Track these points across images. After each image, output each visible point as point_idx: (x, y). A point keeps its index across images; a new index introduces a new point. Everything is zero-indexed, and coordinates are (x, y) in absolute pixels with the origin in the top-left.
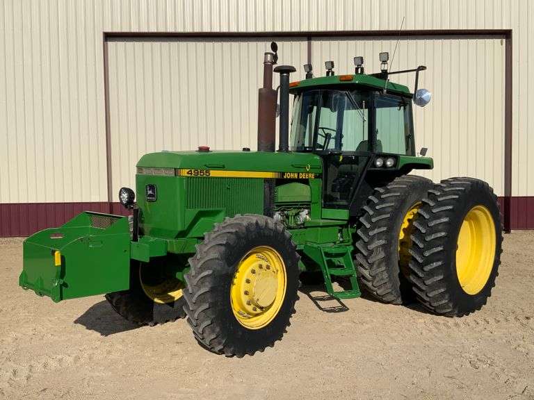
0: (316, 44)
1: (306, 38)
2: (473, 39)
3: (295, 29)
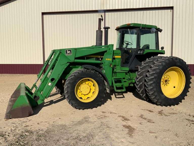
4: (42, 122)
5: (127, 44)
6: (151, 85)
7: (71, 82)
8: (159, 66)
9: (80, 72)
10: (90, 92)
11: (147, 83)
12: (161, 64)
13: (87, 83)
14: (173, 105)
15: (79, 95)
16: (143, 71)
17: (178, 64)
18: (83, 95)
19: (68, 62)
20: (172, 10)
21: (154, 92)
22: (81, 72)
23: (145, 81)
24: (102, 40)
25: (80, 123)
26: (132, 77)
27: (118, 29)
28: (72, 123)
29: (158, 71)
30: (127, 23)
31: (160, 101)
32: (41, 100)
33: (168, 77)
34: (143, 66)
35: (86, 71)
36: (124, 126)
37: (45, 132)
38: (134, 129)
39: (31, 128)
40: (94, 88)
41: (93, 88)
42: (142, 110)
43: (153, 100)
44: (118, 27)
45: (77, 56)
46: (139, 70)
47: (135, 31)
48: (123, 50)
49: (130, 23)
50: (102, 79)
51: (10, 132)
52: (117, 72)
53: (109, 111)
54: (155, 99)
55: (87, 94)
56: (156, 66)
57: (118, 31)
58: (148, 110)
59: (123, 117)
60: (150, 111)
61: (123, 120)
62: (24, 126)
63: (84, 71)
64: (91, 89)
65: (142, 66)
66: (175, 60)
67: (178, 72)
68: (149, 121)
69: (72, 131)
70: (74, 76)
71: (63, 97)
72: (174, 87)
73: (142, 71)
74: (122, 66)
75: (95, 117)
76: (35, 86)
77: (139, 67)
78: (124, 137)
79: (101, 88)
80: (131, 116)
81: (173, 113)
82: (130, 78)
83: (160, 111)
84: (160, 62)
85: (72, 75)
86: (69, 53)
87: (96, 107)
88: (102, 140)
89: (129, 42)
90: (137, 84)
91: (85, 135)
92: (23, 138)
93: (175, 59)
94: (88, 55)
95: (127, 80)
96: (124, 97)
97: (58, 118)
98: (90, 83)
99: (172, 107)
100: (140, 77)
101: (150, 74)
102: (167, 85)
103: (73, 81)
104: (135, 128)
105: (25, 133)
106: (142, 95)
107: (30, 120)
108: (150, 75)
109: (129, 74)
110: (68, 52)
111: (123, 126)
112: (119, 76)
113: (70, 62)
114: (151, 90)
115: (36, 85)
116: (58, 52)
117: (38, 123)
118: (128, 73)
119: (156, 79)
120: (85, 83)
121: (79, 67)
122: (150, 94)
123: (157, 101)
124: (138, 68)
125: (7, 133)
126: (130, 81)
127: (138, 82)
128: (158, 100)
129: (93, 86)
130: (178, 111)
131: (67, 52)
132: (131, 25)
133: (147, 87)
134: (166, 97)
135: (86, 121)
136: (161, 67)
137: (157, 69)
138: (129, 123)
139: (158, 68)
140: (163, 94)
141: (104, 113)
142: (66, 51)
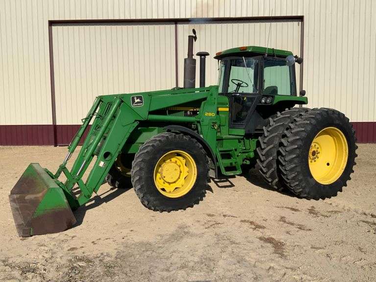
0: (180, 27)
1: (174, 23)
2: (280, 22)
3: (166, 17)
4: (100, 239)
5: (239, 85)
6: (291, 161)
7: (147, 158)
8: (304, 125)
9: (162, 140)
10: (179, 178)
11: (282, 158)
12: (308, 122)
13: (173, 159)
14: (328, 197)
15: (159, 184)
16: (273, 135)
17: (337, 122)
18: (167, 184)
19: (136, 121)
20: (300, 22)
21: (298, 175)
22: (165, 138)
23: (279, 153)
24: (194, 78)
25: (176, 237)
26: (248, 147)
27: (219, 57)
28: (159, 238)
29: (304, 135)
30: (241, 46)
31: (307, 190)
32: (85, 196)
33: (317, 146)
34: (273, 127)
35: (173, 136)
36: (261, 239)
37: (116, 258)
38: (282, 244)
39: (83, 253)
40: (187, 169)
41: (185, 170)
42: (278, 207)
43: (293, 190)
44: (221, 52)
45: (153, 108)
46: (266, 134)
47: (253, 60)
48: (233, 96)
49: (246, 45)
50: (203, 151)
51: (43, 262)
52: (224, 138)
53: (219, 212)
54: (298, 187)
55: (174, 182)
56: (299, 126)
57: (220, 61)
58: (289, 208)
59: (252, 223)
60: (293, 209)
61: (254, 229)
62: (67, 249)
63: (170, 137)
64: (181, 172)
65: (270, 126)
66: (332, 116)
67: (334, 136)
68: (301, 228)
69: (167, 254)
70: (152, 147)
71: (117, 189)
72: (328, 164)
73: (271, 136)
74: (231, 126)
75: (197, 224)
76: (63, 168)
77: (264, 128)
78: (272, 260)
79: (201, 170)
80: (264, 220)
81: (336, 212)
82: (245, 149)
83: (310, 208)
84: (306, 119)
85: (148, 146)
86: (138, 103)
87: (192, 206)
88: (234, 266)
89: (243, 82)
90: (262, 160)
91: (196, 259)
92: (77, 272)
93: (331, 112)
94: (172, 106)
95: (240, 152)
96: (232, 185)
97: (128, 231)
98: (179, 159)
99: (327, 200)
100: (269, 148)
101: (289, 140)
102: (315, 161)
103: (151, 156)
104: (282, 241)
105: (78, 263)
106: (270, 181)
107: (73, 237)
108: (288, 142)
109: (244, 142)
110: (136, 101)
111: (259, 240)
112: (227, 146)
113: (139, 121)
114: (292, 170)
115: (65, 168)
116: (118, 101)
117: (93, 242)
118: (243, 139)
119: (301, 150)
120: (171, 161)
121: (155, 129)
122: (289, 177)
123: (301, 190)
124: (263, 130)
125: (39, 265)
126: (245, 156)
127: (264, 157)
128: (304, 188)
129: (184, 165)
130: (341, 207)
131: (133, 101)
132: (247, 50)
133: (283, 166)
134: (317, 183)
135: (186, 233)
136: (309, 128)
137: (303, 131)
138: (268, 234)
139: (303, 129)
140: (312, 177)
141: (213, 217)
142: (133, 98)
